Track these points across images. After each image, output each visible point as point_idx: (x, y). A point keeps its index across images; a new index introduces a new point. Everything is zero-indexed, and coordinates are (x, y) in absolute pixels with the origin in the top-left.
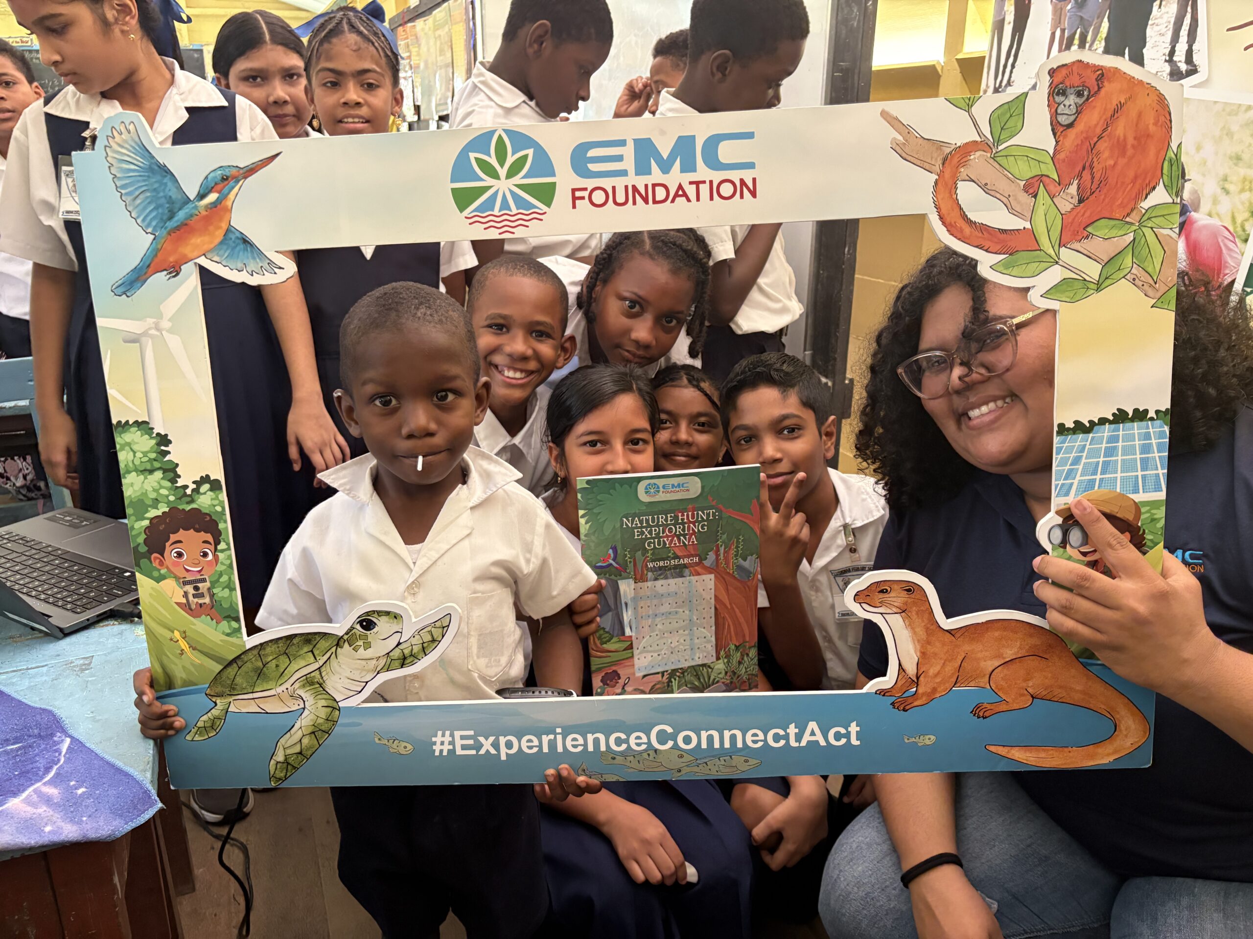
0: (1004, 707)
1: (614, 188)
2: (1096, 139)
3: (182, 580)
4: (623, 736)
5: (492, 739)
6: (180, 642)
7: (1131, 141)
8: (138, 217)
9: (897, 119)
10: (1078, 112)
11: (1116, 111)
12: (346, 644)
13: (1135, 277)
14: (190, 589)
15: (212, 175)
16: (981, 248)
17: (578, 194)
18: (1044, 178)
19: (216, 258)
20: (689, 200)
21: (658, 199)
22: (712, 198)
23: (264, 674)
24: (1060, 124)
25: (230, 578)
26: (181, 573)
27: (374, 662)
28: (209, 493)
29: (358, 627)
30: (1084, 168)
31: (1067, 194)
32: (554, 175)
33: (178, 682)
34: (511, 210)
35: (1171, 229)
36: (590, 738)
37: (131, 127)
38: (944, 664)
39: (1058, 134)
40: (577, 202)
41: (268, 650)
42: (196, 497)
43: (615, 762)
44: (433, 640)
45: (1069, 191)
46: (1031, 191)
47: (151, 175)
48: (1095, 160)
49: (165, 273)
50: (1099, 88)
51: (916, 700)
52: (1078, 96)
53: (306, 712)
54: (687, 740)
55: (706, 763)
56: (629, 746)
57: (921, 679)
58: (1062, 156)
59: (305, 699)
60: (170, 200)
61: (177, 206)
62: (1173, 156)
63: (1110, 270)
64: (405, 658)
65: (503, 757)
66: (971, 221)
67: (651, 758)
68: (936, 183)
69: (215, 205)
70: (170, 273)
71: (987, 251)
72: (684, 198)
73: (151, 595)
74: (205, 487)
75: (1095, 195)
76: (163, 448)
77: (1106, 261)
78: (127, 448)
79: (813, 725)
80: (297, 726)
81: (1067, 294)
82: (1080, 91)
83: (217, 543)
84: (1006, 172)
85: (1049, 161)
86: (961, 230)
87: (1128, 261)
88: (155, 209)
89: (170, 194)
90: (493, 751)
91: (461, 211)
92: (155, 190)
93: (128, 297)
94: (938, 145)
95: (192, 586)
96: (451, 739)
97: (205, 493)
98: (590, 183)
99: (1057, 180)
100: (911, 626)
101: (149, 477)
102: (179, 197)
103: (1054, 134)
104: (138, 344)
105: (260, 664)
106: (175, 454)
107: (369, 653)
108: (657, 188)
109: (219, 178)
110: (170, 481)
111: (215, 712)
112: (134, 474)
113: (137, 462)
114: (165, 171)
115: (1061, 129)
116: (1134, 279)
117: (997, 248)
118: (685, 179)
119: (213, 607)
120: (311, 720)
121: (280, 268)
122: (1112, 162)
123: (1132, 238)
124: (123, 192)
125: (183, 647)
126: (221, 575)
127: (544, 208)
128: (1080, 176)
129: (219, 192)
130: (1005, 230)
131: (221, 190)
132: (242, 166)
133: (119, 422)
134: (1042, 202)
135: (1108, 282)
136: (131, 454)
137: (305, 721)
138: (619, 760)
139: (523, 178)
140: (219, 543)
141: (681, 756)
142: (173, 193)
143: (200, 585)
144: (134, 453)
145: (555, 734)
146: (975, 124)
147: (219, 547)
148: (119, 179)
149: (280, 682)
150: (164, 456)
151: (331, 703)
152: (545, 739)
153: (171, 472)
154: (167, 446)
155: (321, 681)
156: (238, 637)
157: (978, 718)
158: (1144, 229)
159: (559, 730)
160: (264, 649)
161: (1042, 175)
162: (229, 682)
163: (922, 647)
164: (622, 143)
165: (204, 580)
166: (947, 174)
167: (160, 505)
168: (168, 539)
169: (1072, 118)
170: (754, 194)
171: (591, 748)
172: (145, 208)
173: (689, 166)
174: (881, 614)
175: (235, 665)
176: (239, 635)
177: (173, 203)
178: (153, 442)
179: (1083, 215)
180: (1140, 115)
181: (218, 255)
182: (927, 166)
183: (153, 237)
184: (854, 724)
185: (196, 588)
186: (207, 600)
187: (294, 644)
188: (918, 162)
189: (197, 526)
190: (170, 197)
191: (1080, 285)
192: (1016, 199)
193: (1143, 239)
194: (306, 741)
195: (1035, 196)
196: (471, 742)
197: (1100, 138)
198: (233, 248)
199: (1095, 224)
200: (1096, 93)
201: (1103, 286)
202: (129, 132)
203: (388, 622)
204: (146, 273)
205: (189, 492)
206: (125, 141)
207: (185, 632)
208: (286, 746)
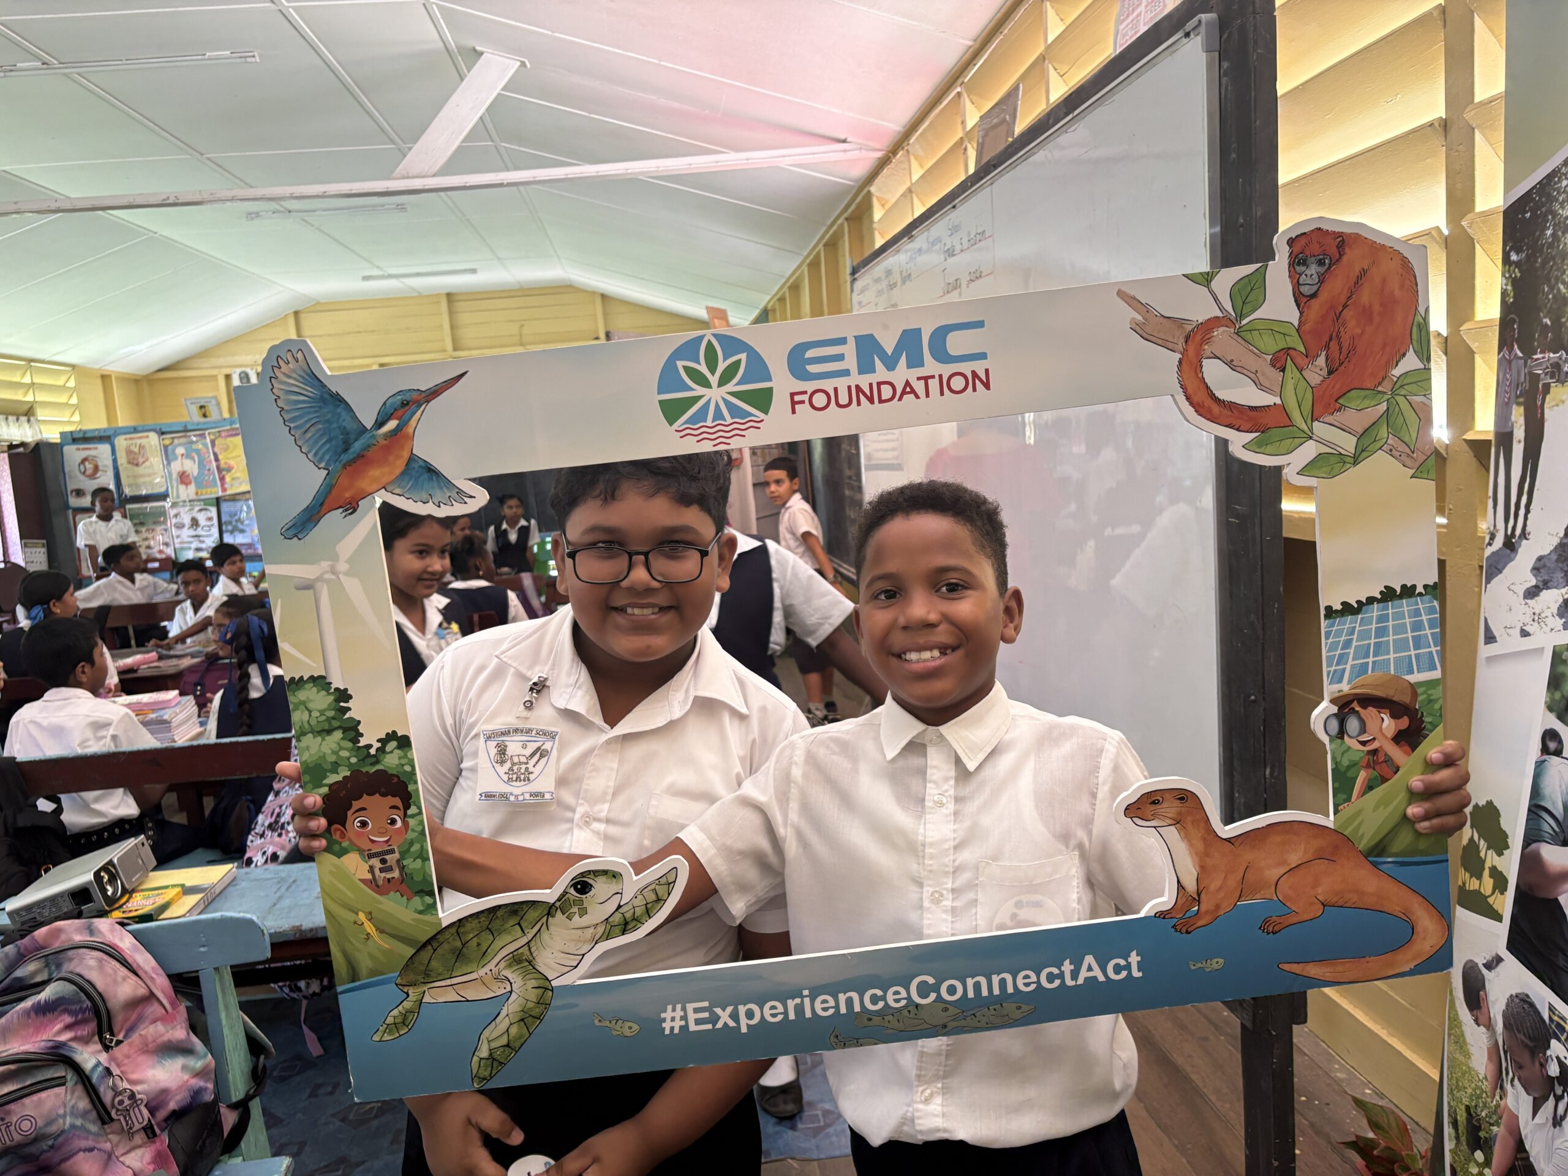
0: (1294, 920)
1: (836, 389)
2: (1341, 309)
3: (366, 853)
4: (879, 993)
5: (729, 1009)
6: (365, 924)
7: (1376, 308)
8: (309, 451)
9: (1134, 298)
10: (1321, 281)
11: (1359, 278)
12: (559, 911)
13: (1391, 447)
14: (376, 862)
15: (390, 400)
16: (1231, 428)
17: (797, 398)
18: (1292, 352)
19: (397, 491)
20: (917, 397)
21: (884, 398)
22: (942, 394)
23: (463, 955)
24: (1303, 295)
25: (422, 847)
26: (366, 845)
27: (591, 930)
28: (397, 751)
29: (572, 891)
30: (1331, 339)
31: (1316, 366)
32: (770, 379)
33: (364, 972)
34: (725, 420)
35: (1425, 395)
36: (842, 998)
37: (299, 355)
38: (1225, 877)
39: (1302, 305)
40: (797, 407)
41: (468, 926)
42: (381, 757)
43: (871, 1023)
44: (658, 900)
45: (1317, 363)
46: (1278, 365)
47: (321, 404)
48: (1342, 329)
49: (341, 510)
50: (1341, 256)
51: (1199, 920)
52: (1319, 265)
53: (514, 996)
54: (952, 990)
55: (974, 1015)
56: (886, 1003)
57: (1203, 896)
58: (1307, 327)
59: (512, 981)
60: (345, 432)
61: (352, 437)
62: (1421, 320)
63: (1365, 441)
64: (626, 923)
65: (744, 1030)
66: (1220, 400)
67: (912, 1015)
68: (1180, 362)
69: (395, 432)
70: (346, 510)
71: (1238, 430)
72: (912, 396)
73: (331, 872)
74: (393, 744)
75: (1343, 365)
76: (342, 704)
77: (1361, 432)
78: (302, 707)
79: (1089, 959)
80: (504, 1013)
81: (1324, 469)
82: (1320, 260)
83: (407, 807)
84: (1251, 347)
85: (1295, 333)
86: (1210, 410)
87: (1383, 432)
88: (329, 441)
89: (344, 424)
90: (732, 1024)
91: (671, 424)
92: (328, 421)
93: (299, 539)
94: (1180, 322)
95: (379, 859)
96: (682, 1013)
97: (392, 752)
98: (810, 386)
99: (1304, 352)
100: (1186, 837)
101: (327, 738)
102: (355, 426)
103: (1298, 306)
104: (311, 591)
105: (458, 944)
106: (356, 710)
107: (586, 920)
108: (882, 387)
109: (399, 403)
110: (350, 740)
111: (407, 1005)
112: (310, 735)
113: (313, 722)
114: (338, 400)
115: (1305, 300)
116: (1391, 450)
117: (1248, 426)
118: (912, 375)
119: (403, 881)
120: (520, 1005)
121: (471, 497)
122: (1359, 331)
123: (1385, 408)
124: (292, 425)
125: (369, 931)
126: (411, 844)
127: (761, 416)
128: (1327, 347)
129: (399, 419)
130: (1255, 407)
131: (402, 417)
132: (423, 389)
133: (293, 679)
134: (1290, 375)
135: (1364, 454)
136: (307, 713)
137: (512, 1007)
138: (876, 1020)
139: (737, 384)
140: (409, 808)
141: (946, 1010)
142: (349, 424)
143: (387, 857)
144: (310, 712)
145: (802, 997)
146: (1216, 300)
147: (409, 812)
148: (288, 411)
149: (483, 963)
150: (345, 715)
151: (542, 983)
152: (791, 1004)
153: (352, 730)
154: (347, 702)
155: (531, 958)
156: (433, 915)
157: (1268, 934)
158: (1398, 398)
159: (806, 992)
160: (464, 926)
161: (1289, 348)
162: (423, 968)
163: (1201, 860)
164: (843, 341)
165: (392, 851)
166: (1191, 353)
167: (340, 769)
168: (350, 806)
169: (1315, 288)
170: (987, 386)
171: (843, 1010)
172: (316, 442)
173: (915, 361)
174: (1155, 827)
175: (429, 947)
176: (434, 912)
177: (348, 434)
178: (331, 698)
179: (1334, 387)
180: (1384, 281)
181: (399, 486)
182: (1170, 346)
183: (326, 472)
184: (1133, 954)
185: (384, 861)
186: (396, 874)
187: (497, 917)
188: (1160, 342)
189: (383, 790)
190: (345, 428)
191: (1337, 459)
192: (1264, 375)
193: (1397, 409)
194: (514, 1030)
195: (1283, 370)
196: (706, 1015)
197: (1345, 306)
198: (417, 479)
199: (1348, 395)
200: (1338, 260)
201: (1360, 459)
202: (297, 362)
203: (605, 883)
204: (319, 512)
205: (373, 751)
206: (294, 371)
207: (370, 913)
208: (490, 1039)
